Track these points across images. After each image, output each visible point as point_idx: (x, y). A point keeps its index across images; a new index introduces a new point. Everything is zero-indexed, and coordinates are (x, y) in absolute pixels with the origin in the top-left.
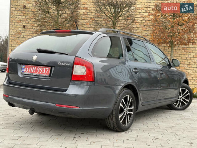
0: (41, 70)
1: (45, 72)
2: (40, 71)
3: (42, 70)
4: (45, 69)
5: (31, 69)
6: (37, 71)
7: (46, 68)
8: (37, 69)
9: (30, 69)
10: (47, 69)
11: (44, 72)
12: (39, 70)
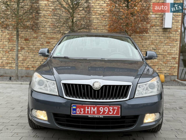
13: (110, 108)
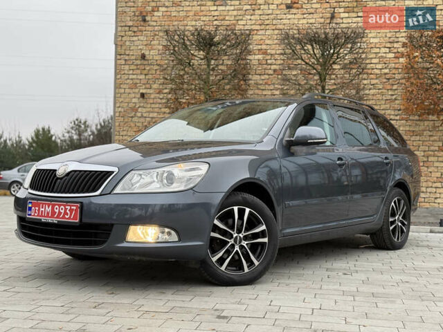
13: (67, 207)
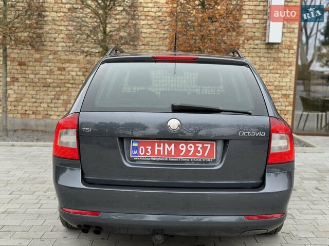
0: (189, 149)
1: (204, 153)
2: (188, 151)
3: (192, 149)
4: (201, 145)
5: (161, 148)
6: (178, 151)
7: (203, 144)
8: (176, 147)
9: (157, 148)
10: (205, 145)
11: (199, 153)
12: (184, 149)
